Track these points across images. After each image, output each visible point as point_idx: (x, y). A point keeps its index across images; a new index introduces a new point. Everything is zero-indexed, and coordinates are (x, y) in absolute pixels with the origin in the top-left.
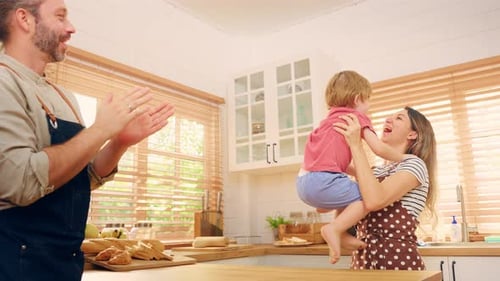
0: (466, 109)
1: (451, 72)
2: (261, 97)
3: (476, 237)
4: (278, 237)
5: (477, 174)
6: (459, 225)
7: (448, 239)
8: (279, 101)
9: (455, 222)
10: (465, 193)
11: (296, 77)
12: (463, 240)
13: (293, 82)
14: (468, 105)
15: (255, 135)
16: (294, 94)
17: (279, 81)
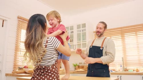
0: (125, 38)
1: (122, 29)
2: (72, 32)
3: (126, 70)
4: (76, 69)
5: (127, 54)
6: (122, 67)
7: (119, 70)
8: (78, 34)
9: (121, 66)
10: (124, 59)
11: (82, 28)
12: (123, 71)
13: (81, 29)
14: (125, 37)
15: (71, 42)
16: (81, 32)
17: (78, 28)
